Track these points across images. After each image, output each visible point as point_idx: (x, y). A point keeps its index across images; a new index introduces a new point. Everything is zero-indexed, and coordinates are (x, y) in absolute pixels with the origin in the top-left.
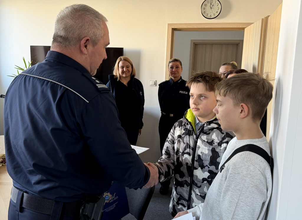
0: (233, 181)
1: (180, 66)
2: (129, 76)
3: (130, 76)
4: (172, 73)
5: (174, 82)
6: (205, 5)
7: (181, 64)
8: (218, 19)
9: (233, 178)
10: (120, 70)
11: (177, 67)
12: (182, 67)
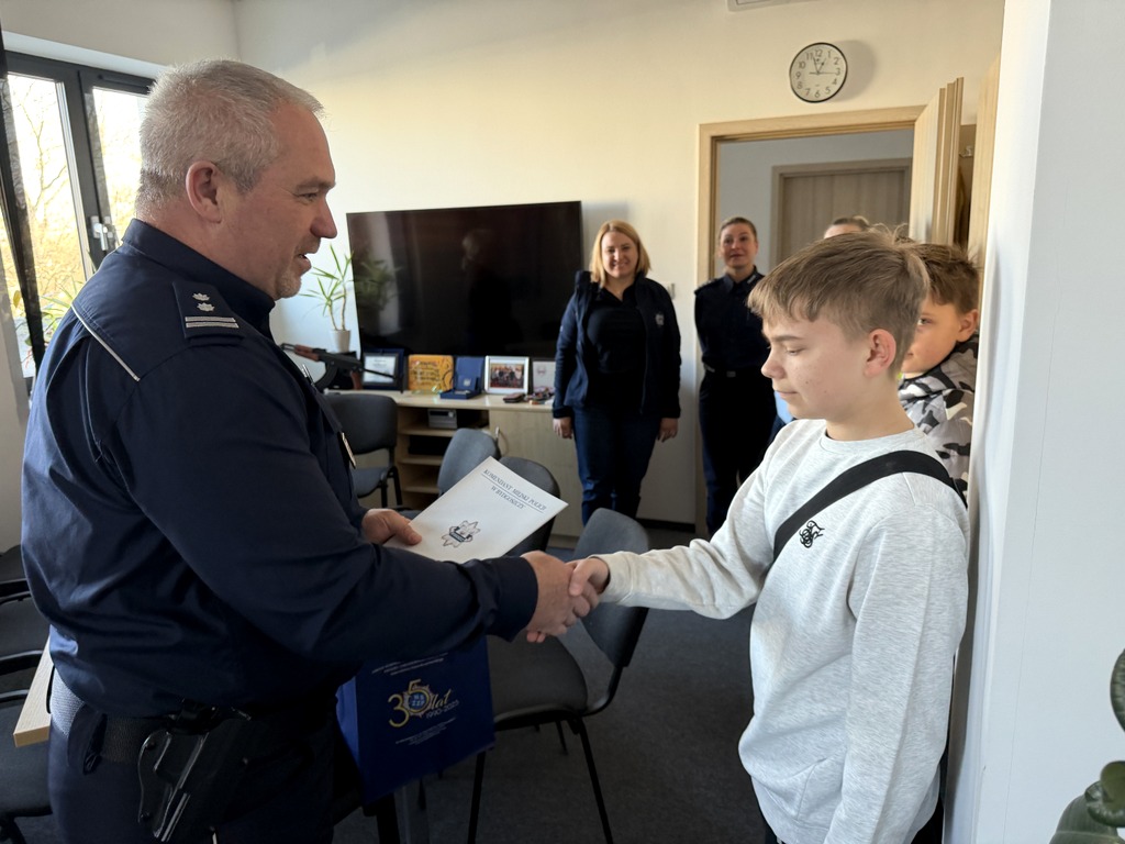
0: (897, 573)
1: (751, 237)
2: (629, 274)
3: (632, 275)
4: (731, 255)
5: (735, 283)
6: (801, 66)
7: (754, 232)
8: (839, 100)
9: (894, 566)
10: (606, 258)
11: (743, 239)
12: (756, 241)
